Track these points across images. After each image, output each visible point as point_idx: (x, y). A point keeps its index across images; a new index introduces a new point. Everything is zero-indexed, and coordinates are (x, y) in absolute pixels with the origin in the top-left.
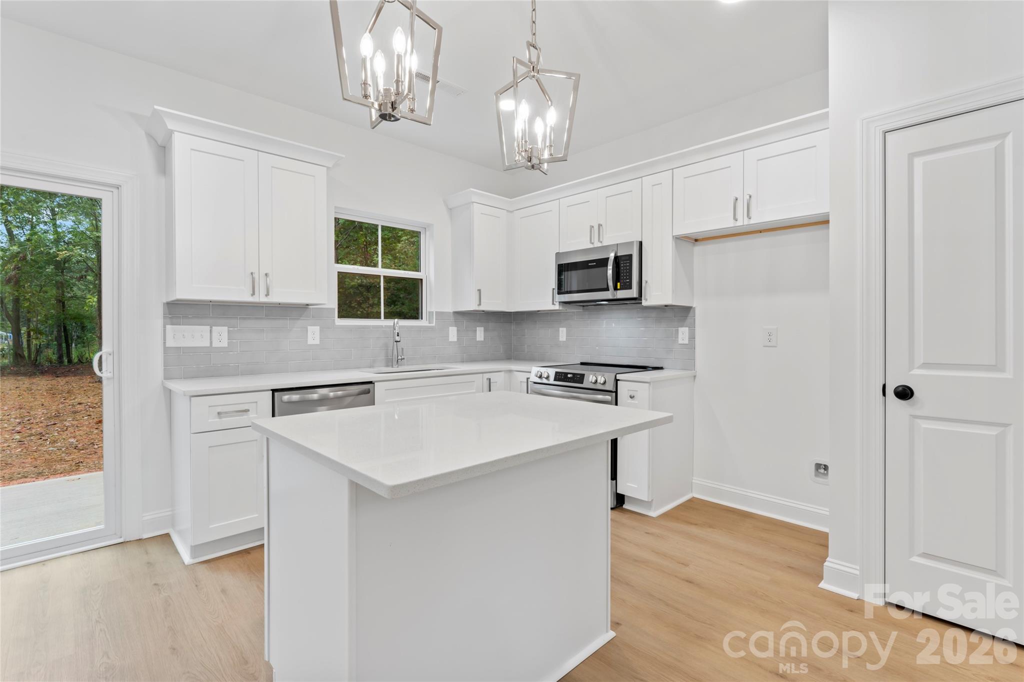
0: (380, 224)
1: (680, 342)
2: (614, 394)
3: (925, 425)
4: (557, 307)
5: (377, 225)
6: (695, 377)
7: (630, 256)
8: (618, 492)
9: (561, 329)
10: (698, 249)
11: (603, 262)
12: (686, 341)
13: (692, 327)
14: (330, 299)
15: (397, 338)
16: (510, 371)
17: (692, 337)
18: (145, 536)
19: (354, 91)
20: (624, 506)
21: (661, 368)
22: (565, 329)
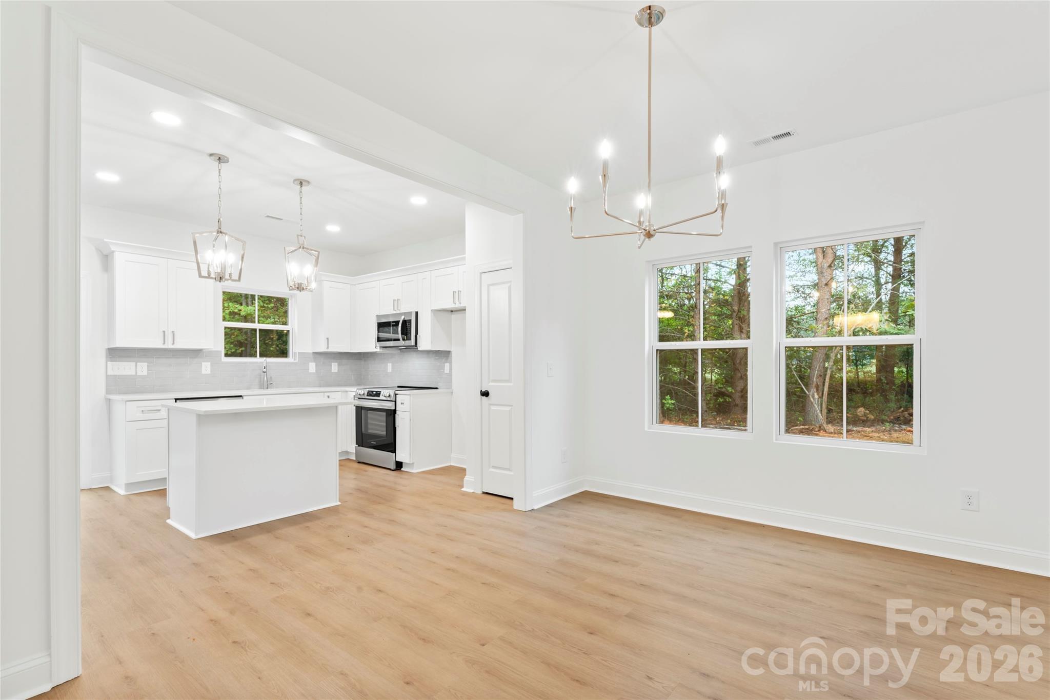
0: (257, 294)
1: (446, 372)
2: (394, 402)
3: (493, 408)
4: (378, 350)
5: (255, 295)
6: (452, 393)
7: (410, 320)
8: (397, 460)
9: (389, 364)
10: (454, 316)
11: (397, 323)
12: (448, 372)
13: (451, 363)
14: (219, 345)
15: (265, 370)
16: (347, 391)
17: (451, 369)
18: (93, 487)
19: (204, 273)
20: (402, 469)
21: (437, 388)
22: (391, 364)
